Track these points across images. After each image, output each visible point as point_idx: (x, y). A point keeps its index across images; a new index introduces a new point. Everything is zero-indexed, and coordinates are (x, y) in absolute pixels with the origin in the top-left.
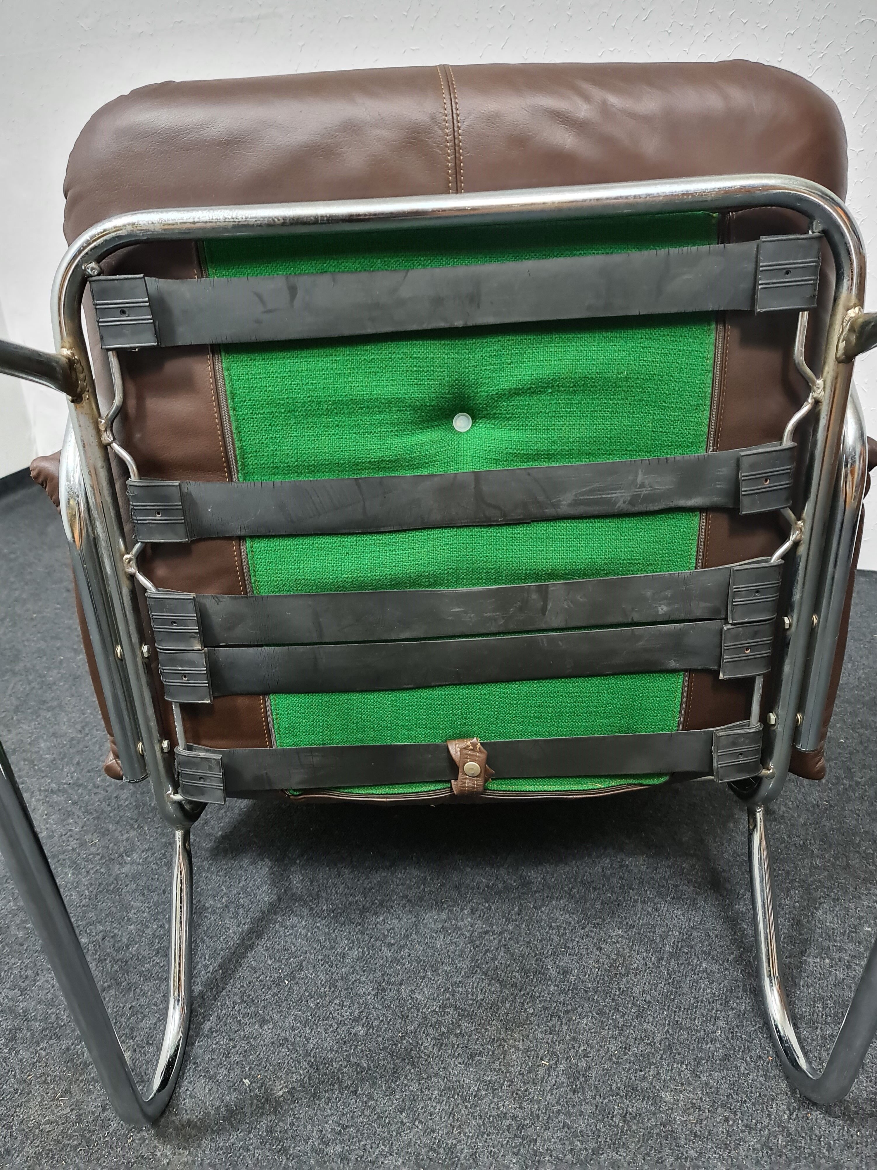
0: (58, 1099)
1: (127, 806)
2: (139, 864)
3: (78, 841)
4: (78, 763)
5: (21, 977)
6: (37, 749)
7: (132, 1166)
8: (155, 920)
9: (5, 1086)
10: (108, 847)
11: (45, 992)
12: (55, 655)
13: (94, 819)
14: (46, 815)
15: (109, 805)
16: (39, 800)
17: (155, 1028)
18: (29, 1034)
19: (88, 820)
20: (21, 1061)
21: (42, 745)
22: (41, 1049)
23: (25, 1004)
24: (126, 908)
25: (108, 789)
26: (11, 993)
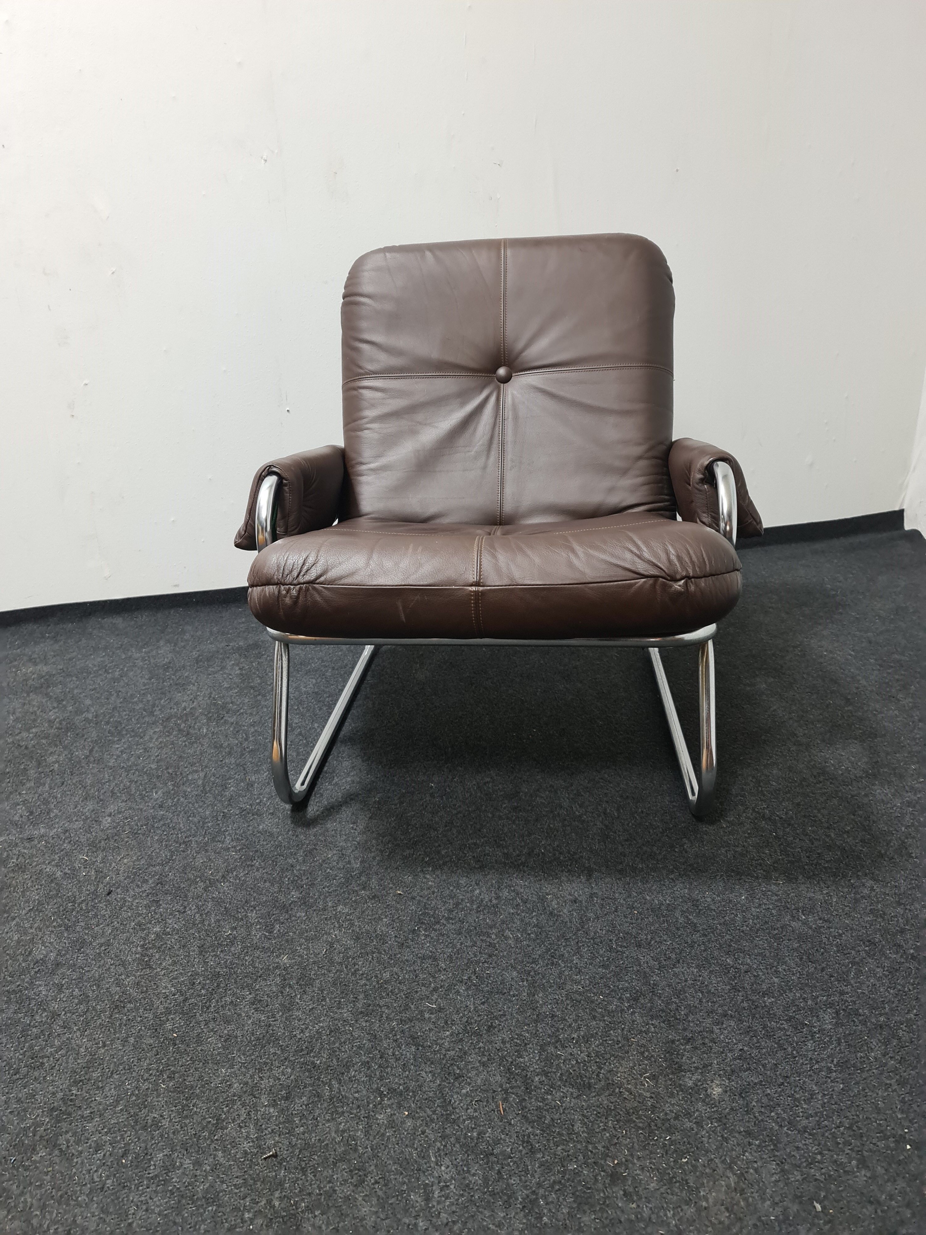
0: (645, 1078)
1: (825, 868)
2: (811, 928)
3: (764, 873)
4: (798, 804)
5: (665, 954)
6: (768, 774)
7: (675, 1182)
8: (801, 989)
9: (612, 1032)
10: (789, 895)
11: (677, 980)
12: (826, 697)
13: (789, 862)
14: (749, 834)
15: (808, 857)
16: (748, 818)
17: (753, 1087)
18: (649, 1005)
19: (783, 859)
20: (633, 1021)
21: (775, 772)
22: (652, 1024)
23: (658, 979)
24: (779, 959)
25: (815, 842)
26: (652, 962)
